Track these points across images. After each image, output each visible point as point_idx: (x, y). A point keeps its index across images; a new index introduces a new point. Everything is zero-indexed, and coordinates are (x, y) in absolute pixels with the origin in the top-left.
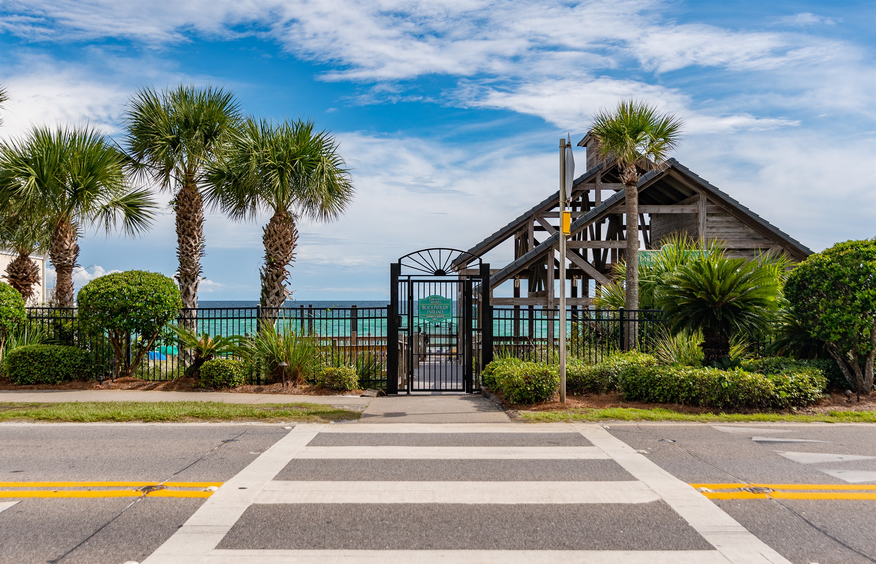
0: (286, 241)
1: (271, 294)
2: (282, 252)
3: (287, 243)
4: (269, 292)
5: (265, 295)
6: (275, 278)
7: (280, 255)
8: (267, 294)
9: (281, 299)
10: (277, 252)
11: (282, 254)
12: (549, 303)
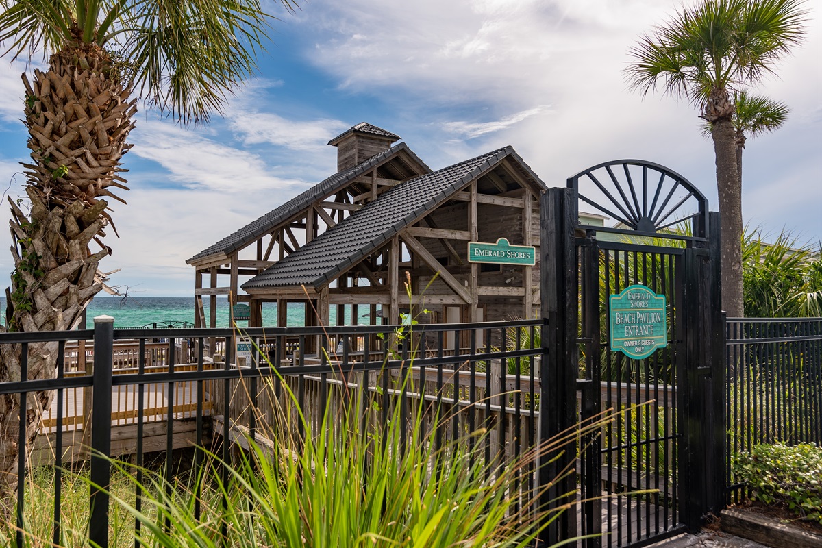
0: (110, 124)
1: (52, 276)
2: (96, 156)
3: (111, 132)
4: (47, 270)
5: (29, 280)
6: (73, 227)
7: (87, 162)
8: (36, 277)
9: (84, 293)
10: (77, 152)
11: (94, 163)
12: (393, 301)
